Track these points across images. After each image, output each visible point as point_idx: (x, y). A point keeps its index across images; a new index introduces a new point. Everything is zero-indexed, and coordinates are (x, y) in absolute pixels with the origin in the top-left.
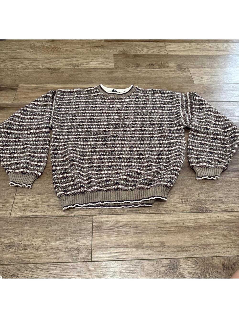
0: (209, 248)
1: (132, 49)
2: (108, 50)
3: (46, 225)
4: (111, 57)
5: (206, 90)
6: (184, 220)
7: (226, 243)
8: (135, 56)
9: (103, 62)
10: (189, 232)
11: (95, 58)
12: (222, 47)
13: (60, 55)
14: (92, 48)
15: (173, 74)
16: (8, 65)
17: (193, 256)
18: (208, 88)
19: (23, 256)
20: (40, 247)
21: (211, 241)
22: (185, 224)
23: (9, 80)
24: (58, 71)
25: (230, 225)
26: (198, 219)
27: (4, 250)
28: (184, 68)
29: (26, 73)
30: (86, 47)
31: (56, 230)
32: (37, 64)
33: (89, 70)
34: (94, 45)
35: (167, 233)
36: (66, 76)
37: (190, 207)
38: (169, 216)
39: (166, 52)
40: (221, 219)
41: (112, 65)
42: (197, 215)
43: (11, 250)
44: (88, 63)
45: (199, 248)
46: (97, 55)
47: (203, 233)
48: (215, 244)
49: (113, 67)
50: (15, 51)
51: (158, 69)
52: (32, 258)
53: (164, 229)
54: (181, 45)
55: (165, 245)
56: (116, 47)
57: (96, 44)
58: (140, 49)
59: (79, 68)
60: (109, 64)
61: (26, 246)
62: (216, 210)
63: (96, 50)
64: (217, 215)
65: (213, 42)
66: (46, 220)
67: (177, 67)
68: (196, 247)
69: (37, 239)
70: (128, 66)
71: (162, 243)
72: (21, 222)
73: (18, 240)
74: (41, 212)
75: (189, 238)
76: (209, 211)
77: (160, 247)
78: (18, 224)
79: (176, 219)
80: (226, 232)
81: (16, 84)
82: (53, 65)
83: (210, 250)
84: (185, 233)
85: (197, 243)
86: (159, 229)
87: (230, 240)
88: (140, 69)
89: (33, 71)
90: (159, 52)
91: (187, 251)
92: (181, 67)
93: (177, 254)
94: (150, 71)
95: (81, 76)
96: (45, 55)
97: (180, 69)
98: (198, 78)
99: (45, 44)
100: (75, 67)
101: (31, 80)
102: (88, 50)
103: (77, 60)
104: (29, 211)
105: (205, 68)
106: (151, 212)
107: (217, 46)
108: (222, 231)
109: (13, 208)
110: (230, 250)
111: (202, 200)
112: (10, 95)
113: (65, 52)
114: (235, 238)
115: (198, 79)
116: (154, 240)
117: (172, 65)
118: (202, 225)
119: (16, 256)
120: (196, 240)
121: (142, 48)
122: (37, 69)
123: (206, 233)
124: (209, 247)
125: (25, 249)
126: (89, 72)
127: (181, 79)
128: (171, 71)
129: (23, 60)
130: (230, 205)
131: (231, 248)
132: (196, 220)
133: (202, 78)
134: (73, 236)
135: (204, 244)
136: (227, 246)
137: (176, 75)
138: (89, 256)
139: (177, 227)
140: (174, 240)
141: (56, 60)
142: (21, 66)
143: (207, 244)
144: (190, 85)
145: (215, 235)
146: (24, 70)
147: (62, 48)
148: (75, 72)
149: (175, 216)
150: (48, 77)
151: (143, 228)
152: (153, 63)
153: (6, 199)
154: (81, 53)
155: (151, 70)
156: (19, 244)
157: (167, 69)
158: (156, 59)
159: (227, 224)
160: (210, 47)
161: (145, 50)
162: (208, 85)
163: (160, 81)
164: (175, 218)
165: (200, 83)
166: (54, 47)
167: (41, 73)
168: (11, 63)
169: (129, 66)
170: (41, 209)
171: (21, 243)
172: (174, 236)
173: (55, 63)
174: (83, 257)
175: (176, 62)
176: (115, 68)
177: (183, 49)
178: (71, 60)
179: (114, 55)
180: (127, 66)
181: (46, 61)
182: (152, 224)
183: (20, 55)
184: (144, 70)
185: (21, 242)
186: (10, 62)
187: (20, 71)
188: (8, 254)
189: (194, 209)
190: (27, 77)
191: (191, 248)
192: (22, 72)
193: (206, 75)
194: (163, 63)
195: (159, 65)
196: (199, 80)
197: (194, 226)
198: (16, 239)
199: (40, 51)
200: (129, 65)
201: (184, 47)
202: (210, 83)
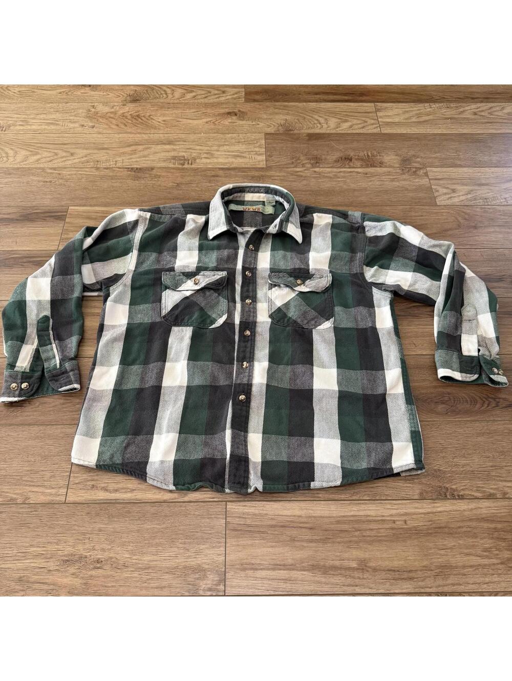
0: (455, 575)
1: (304, 118)
2: (254, 123)
3: (136, 520)
4: (259, 139)
5: (462, 221)
6: (406, 514)
7: (489, 565)
8: (312, 137)
9: (242, 153)
10: (416, 540)
11: (225, 141)
12: (500, 114)
13: (152, 135)
14: (218, 118)
15: (393, 180)
16: (44, 160)
17: (423, 591)
18: (466, 216)
19: (94, 582)
20: (126, 565)
21: (458, 559)
22: (408, 522)
23: (47, 197)
24: (148, 175)
25: (499, 526)
26: (435, 512)
27: (57, 568)
28: (416, 168)
29: (83, 180)
30: (205, 114)
31: (156, 530)
32: (104, 158)
33: (213, 173)
34: (222, 111)
35: (373, 541)
36: (165, 186)
37: (420, 486)
38: (377, 507)
39: (377, 127)
40: (481, 514)
41: (260, 160)
42: (433, 505)
43: (72, 570)
44: (210, 154)
45: (436, 574)
46: (230, 135)
47: (445, 543)
48: (467, 566)
49: (263, 165)
50: (57, 124)
51: (359, 170)
52: (113, 586)
53: (368, 533)
54: (411, 109)
55: (368, 565)
56: (271, 114)
57: (226, 108)
58: (322, 120)
59: (193, 166)
60: (256, 157)
61: (98, 561)
62: (472, 494)
63: (227, 122)
64: (473, 505)
65: (482, 102)
66: (135, 509)
67: (400, 164)
68: (429, 572)
69: (119, 549)
70: (295, 161)
71: (362, 562)
72: (88, 513)
73: (84, 549)
74: (126, 492)
75: (416, 553)
76: (458, 496)
77: (358, 569)
78: (82, 515)
79: (390, 513)
80: (491, 541)
81: (63, 206)
82: (138, 160)
83: (456, 579)
84: (409, 542)
85: (431, 563)
86: (357, 533)
87: (497, 558)
88: (322, 169)
89: (96, 173)
90: (363, 127)
91: (411, 579)
92: (409, 165)
93: (391, 585)
94: (342, 174)
95: (197, 187)
96: (121, 135)
97: (407, 169)
98: (445, 191)
99: (118, 108)
100: (184, 165)
101: (94, 196)
102: (210, 121)
103: (188, 147)
104: (102, 489)
105: (460, 166)
106: (342, 496)
107: (489, 111)
108: (482, 539)
109: (71, 483)
110: (496, 579)
111: (445, 472)
112: (51, 231)
113: (162, 128)
114: (506, 554)
115: (445, 194)
116: (346, 555)
117: (390, 158)
118: (443, 525)
119: (80, 581)
120: (430, 557)
121: (327, 117)
122: (105, 168)
123: (450, 542)
124: (455, 572)
125: (98, 568)
126: (214, 176)
127: (409, 194)
128: (389, 173)
129: (74, 146)
130: (501, 483)
131: (500, 574)
132: (431, 515)
133: (454, 191)
134: (190, 543)
135: (446, 566)
136: (490, 570)
137: (397, 184)
138: (221, 586)
139: (392, 529)
140: (385, 555)
141: (144, 147)
142: (70, 162)
143: (452, 566)
144: (427, 207)
145: (467, 548)
146: (78, 171)
147: (155, 118)
148: (184, 176)
149: (389, 506)
150: (128, 190)
151: (326, 530)
152: (349, 155)
153: (57, 464)
154: (194, 131)
155: (344, 172)
156: (86, 557)
157: (378, 169)
158: (355, 145)
159: (493, 526)
160: (475, 114)
161: (333, 122)
162: (465, 207)
163: (363, 199)
164: (388, 511)
165: (449, 202)
166: (138, 116)
167: (112, 179)
168: (49, 155)
169: (299, 161)
170: (124, 487)
171: (90, 556)
172: (385, 548)
173: (141, 154)
174: (209, 586)
175: (400, 152)
176: (268, 168)
177: (414, 120)
178: (175, 147)
179: (266, 134)
180: (293, 163)
181: (122, 150)
182: (344, 523)
183: (67, 135)
184: (329, 172)
185: (89, 554)
186: (47, 151)
187: (69, 175)
188: (66, 577)
189: (427, 492)
190: (85, 188)
191: (419, 572)
192: (74, 176)
193: (463, 184)
194: (370, 155)
195: (362, 160)
196: (448, 196)
197: (425, 527)
198: (80, 547)
199: (109, 125)
200: (299, 159)
201: (417, 114)
202: (472, 203)
